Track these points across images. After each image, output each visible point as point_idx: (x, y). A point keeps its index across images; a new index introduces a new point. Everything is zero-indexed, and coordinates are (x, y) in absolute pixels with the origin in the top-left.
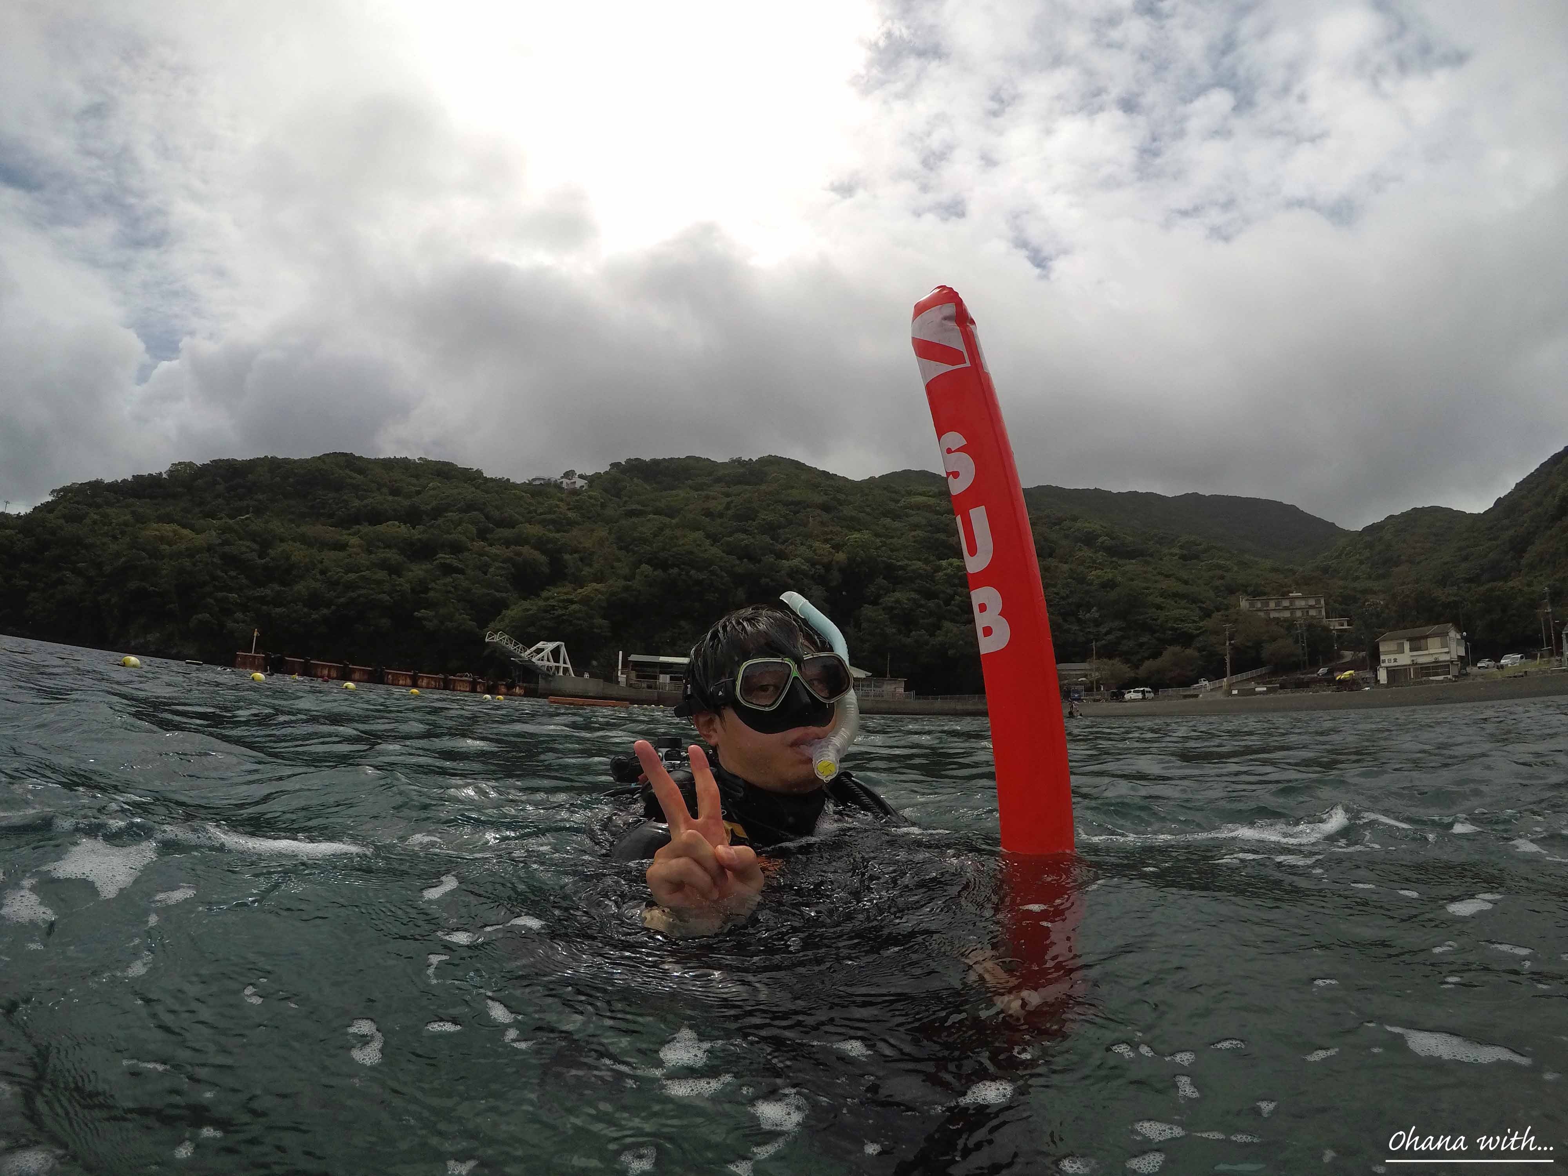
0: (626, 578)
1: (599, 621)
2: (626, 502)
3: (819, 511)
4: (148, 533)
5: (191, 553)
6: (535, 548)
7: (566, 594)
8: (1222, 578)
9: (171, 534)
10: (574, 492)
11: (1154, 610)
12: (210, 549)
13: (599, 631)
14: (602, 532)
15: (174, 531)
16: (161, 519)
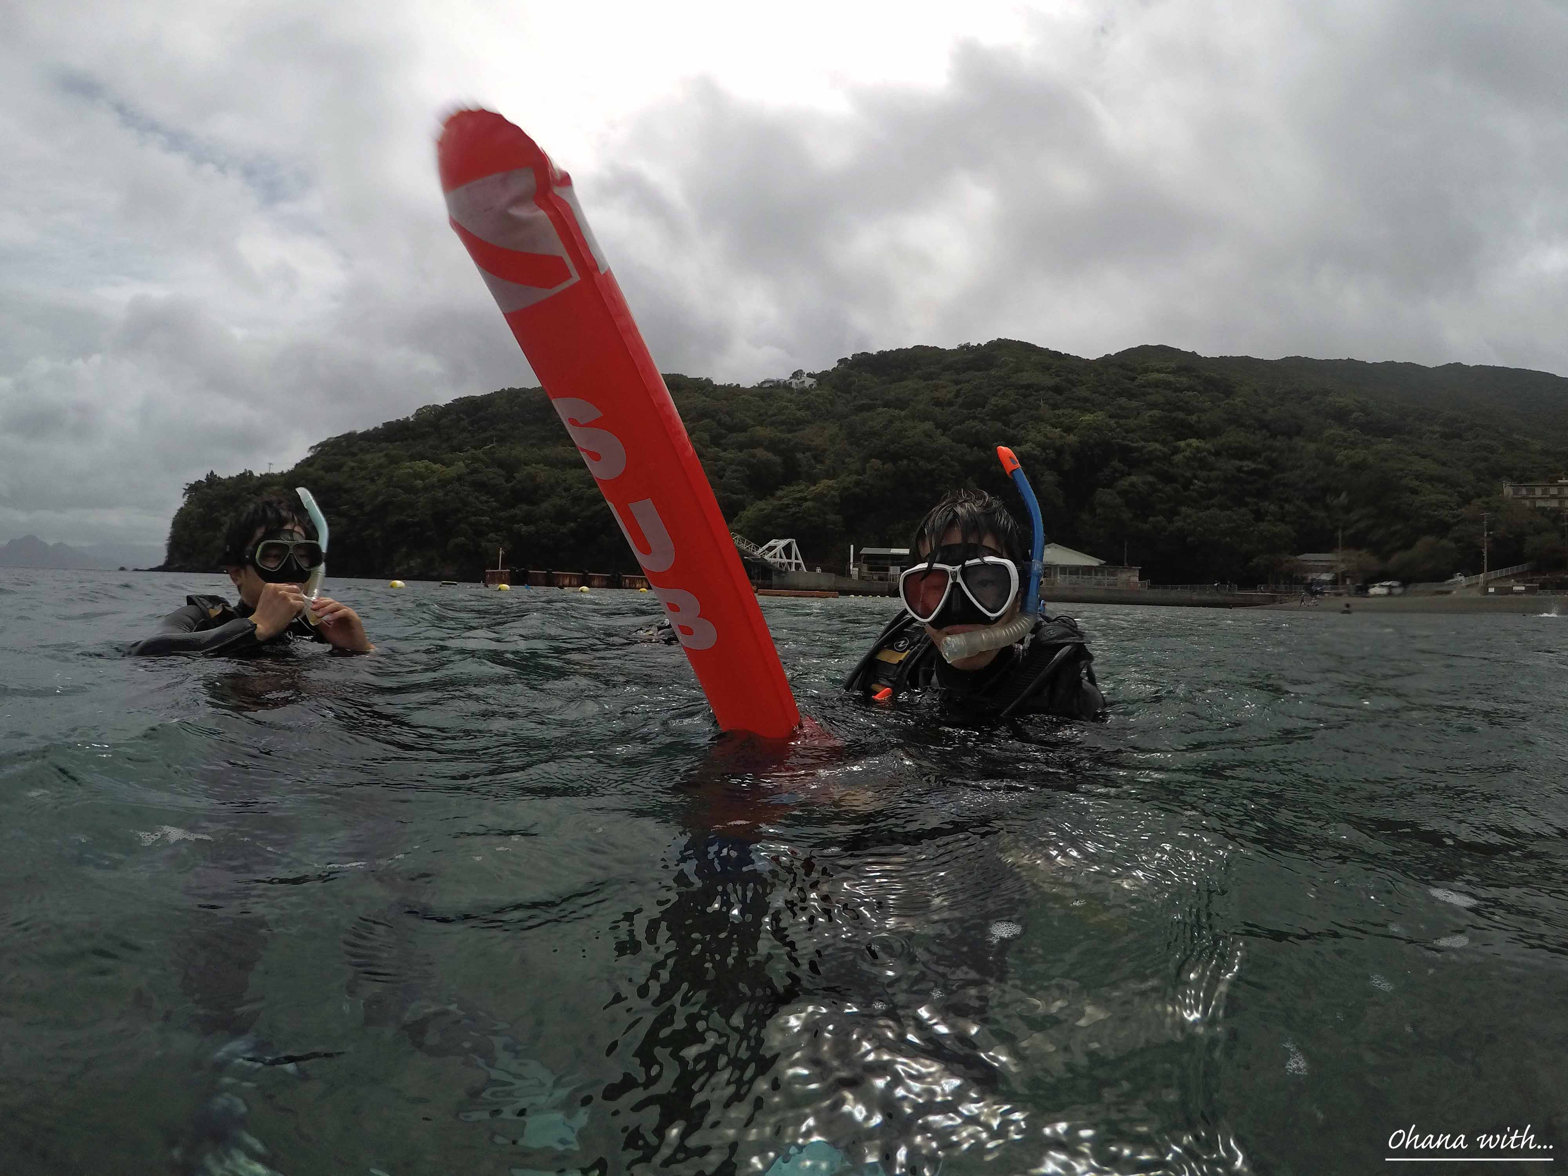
0: (857, 473)
1: (831, 517)
2: (855, 397)
3: (1050, 393)
4: (402, 471)
5: (444, 483)
6: (767, 449)
7: (799, 492)
8: (1485, 459)
9: (423, 470)
10: (803, 391)
11: (1408, 494)
12: (459, 478)
13: (832, 527)
14: (832, 429)
15: (426, 467)
16: (412, 458)
